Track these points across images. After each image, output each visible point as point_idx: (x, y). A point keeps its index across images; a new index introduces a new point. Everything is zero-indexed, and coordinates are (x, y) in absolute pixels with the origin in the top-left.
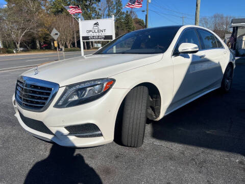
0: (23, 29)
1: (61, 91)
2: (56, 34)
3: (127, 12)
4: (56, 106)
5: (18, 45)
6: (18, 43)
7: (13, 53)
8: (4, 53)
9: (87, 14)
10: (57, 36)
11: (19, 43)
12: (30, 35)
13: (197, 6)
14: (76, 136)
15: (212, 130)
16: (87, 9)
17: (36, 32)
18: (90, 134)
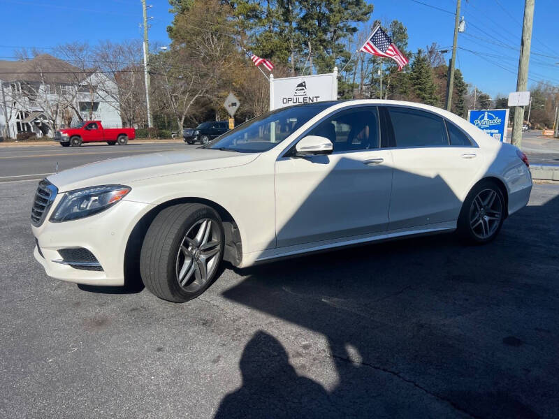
0: (193, 93)
1: (58, 198)
2: (234, 104)
3: (420, 52)
4: (52, 219)
5: (181, 124)
6: (181, 119)
7: (170, 138)
8: (153, 137)
9: (323, 59)
10: (235, 108)
11: (183, 119)
12: (204, 105)
13: (523, 44)
14: (71, 265)
15: (336, 299)
16: (325, 48)
17: (215, 99)
18: (84, 264)
